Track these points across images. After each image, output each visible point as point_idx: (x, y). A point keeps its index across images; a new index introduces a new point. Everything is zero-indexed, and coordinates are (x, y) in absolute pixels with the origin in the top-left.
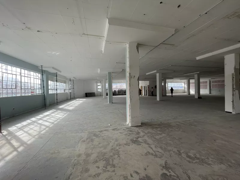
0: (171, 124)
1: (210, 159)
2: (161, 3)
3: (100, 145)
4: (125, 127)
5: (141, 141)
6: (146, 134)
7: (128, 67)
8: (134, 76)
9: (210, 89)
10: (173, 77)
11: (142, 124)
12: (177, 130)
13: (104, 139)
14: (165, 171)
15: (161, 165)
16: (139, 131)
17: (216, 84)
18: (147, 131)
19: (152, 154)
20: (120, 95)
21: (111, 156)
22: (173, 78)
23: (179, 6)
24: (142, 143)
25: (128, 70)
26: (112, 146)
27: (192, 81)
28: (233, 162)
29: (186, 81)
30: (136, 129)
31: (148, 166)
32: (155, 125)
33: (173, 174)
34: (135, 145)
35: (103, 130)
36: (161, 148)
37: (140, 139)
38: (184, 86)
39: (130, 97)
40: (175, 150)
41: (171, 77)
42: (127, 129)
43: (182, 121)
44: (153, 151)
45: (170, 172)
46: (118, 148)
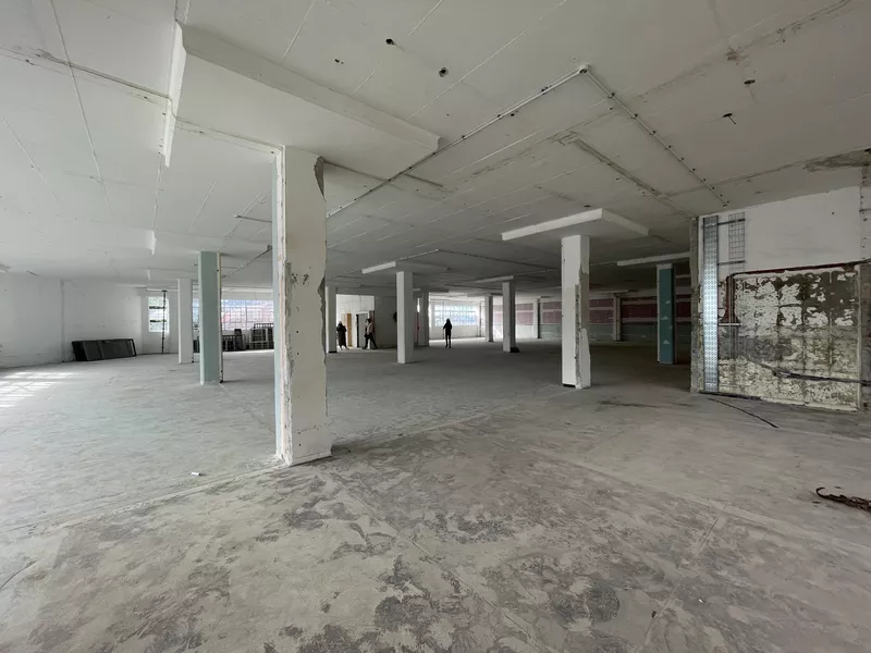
0: (430, 438)
1: (515, 518)
2: (389, 41)
3: (133, 573)
4: (267, 470)
5: (323, 512)
6: (345, 482)
7: (280, 239)
8: (306, 277)
9: (539, 325)
10: (447, 287)
11: (335, 449)
12: (444, 452)
13: (160, 541)
14: (392, 592)
15: (381, 577)
16: (321, 478)
17: (552, 311)
18: (351, 472)
19: (358, 549)
20: (259, 348)
21: (187, 605)
22: (447, 291)
23: (443, 71)
24: (326, 517)
25: (280, 250)
26: (199, 561)
27: (498, 301)
28: (560, 511)
29: (482, 300)
30: (313, 473)
31: (337, 594)
32: (382, 446)
33: (414, 591)
34: (302, 532)
35: (156, 504)
36: (390, 520)
37: (320, 508)
38: (477, 314)
39: (288, 355)
40: (431, 516)
41: (442, 286)
42: (275, 476)
43: (463, 423)
44: (363, 536)
45: (405, 590)
46: (222, 562)
